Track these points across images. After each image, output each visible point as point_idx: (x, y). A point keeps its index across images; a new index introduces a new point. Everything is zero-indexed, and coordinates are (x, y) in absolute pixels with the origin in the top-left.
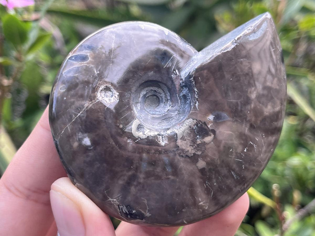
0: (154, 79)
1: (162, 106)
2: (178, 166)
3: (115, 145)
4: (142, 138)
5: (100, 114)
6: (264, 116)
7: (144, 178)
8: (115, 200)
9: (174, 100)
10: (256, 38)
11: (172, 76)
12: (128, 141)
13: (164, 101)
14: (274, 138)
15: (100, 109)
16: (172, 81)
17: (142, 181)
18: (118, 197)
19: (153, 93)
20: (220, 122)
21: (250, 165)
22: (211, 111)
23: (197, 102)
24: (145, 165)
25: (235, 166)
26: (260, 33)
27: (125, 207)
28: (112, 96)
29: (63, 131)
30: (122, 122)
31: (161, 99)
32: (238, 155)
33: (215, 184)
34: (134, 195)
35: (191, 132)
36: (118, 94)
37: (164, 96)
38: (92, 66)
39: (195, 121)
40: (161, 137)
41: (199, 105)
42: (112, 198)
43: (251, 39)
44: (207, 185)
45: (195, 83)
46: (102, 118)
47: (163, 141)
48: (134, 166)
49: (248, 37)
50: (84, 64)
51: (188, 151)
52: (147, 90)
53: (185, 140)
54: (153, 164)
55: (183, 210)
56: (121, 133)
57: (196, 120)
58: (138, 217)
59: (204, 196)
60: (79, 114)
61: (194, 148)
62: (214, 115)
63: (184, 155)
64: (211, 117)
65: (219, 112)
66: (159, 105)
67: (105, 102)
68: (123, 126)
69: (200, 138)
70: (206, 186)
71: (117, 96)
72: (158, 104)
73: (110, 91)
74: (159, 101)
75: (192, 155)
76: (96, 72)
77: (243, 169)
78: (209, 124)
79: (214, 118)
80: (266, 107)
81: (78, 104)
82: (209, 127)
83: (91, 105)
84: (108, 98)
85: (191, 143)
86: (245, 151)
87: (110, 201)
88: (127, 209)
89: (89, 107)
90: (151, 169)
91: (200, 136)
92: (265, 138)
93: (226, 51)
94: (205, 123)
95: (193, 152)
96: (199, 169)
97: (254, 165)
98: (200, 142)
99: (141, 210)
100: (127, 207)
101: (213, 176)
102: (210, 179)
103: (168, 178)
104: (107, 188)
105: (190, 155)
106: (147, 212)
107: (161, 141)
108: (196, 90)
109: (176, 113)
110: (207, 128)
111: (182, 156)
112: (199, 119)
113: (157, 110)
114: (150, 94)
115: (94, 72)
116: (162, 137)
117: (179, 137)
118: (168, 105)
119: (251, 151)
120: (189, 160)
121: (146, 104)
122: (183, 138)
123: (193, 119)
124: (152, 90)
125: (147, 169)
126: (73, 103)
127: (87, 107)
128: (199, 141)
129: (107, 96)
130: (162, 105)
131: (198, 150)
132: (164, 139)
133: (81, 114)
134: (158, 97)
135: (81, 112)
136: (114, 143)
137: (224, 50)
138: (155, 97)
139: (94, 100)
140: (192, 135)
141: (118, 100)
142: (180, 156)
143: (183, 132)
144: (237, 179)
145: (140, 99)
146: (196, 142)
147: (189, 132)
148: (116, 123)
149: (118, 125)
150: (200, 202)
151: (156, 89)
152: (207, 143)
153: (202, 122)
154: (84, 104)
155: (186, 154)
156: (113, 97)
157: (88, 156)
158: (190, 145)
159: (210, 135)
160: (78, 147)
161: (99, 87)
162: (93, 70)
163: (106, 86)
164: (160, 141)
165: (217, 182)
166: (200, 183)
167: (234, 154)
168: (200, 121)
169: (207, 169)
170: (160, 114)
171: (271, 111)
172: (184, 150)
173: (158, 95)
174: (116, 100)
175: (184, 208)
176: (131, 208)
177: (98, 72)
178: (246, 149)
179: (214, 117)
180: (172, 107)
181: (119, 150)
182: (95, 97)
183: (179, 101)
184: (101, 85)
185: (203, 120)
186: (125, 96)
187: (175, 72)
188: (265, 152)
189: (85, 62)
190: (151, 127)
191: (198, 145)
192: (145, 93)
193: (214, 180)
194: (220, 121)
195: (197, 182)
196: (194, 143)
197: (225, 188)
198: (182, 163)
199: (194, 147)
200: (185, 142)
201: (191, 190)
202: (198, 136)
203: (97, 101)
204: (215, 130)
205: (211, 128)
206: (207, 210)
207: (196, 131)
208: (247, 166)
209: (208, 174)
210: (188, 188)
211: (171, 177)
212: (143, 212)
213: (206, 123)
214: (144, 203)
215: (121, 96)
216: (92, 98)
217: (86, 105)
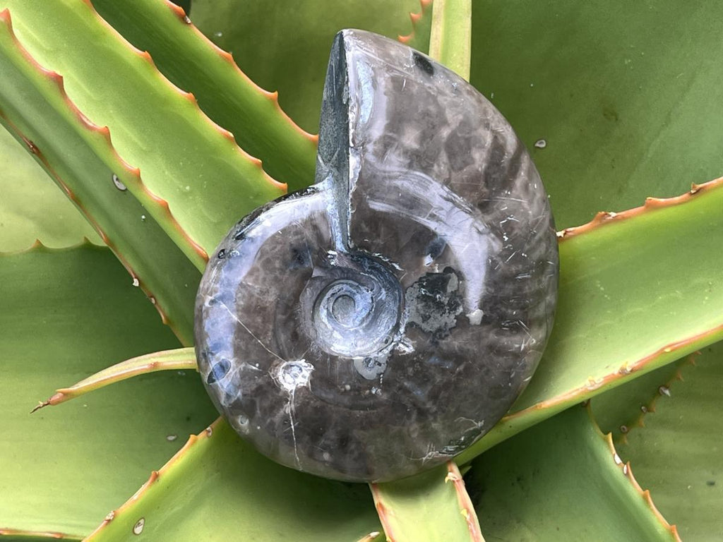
0: (319, 292)
1: (360, 298)
2: (454, 350)
3: (366, 412)
4: (383, 372)
5: (312, 402)
6: (483, 173)
7: (434, 403)
8: (430, 454)
9: (364, 282)
10: (370, 107)
11: (332, 263)
12: (374, 392)
13: (355, 291)
14: (522, 174)
15: (306, 398)
16: (340, 268)
17: (435, 409)
18: (430, 448)
19: (333, 299)
20: (444, 251)
21: (529, 242)
22: (421, 255)
23: (394, 264)
24: (419, 392)
25: (513, 269)
26: (367, 92)
27: (448, 447)
28: (301, 369)
29: (298, 458)
30: (344, 382)
31: (348, 294)
32: (504, 253)
33: (514, 313)
34: (444, 429)
35: (425, 301)
36: (304, 360)
37: (348, 286)
38: (243, 365)
39: (416, 285)
40: (401, 345)
41: (399, 265)
42: (425, 456)
43: (367, 118)
44: (507, 325)
45: (367, 250)
46: (318, 404)
47: (408, 347)
48: (409, 405)
49: (361, 120)
50: (231, 373)
51: (446, 323)
52: (324, 307)
53: (430, 317)
54: (427, 381)
55: (512, 376)
56: (357, 393)
57: (416, 282)
58: (473, 437)
59: (517, 338)
60: (293, 427)
61: (449, 313)
62: (428, 254)
63: (446, 333)
64: (428, 260)
65: (431, 244)
66: (354, 302)
67: (302, 385)
68: (350, 384)
69: (442, 296)
70: (507, 327)
71: (306, 364)
72: (352, 302)
73: (293, 366)
74: (350, 297)
75: (455, 321)
76: (254, 368)
77: (528, 256)
78: (433, 270)
79: (431, 256)
80: (473, 161)
81: (277, 419)
82: (437, 271)
83: (293, 406)
84: (300, 376)
85: (439, 312)
86: (506, 239)
87: (426, 460)
88: (453, 445)
89: (293, 409)
90: (430, 388)
91: (439, 293)
92: (514, 192)
93: (358, 174)
94: (429, 274)
95: (452, 317)
96: (479, 323)
97: (535, 235)
98: (448, 299)
99: (468, 430)
100: (450, 444)
101: (503, 309)
102: (503, 317)
103: (460, 373)
104: (408, 454)
105: (454, 325)
106: (476, 424)
107: (406, 349)
108: (377, 255)
109: (384, 292)
110: (437, 276)
111: (447, 336)
112: (416, 279)
113: (359, 309)
114: (331, 304)
115: (252, 370)
116: (403, 343)
117: (418, 321)
118: (365, 291)
119: (513, 229)
120: (457, 330)
121: (340, 320)
122: (426, 318)
123: (412, 286)
124: (328, 299)
125: (427, 392)
126: (272, 423)
127: (291, 411)
128: (445, 300)
129: (296, 376)
130: (358, 297)
131: (455, 309)
132: (405, 343)
133: (294, 424)
134: (343, 295)
135: (292, 424)
136: (362, 412)
137: (355, 177)
138: (340, 299)
139: (289, 397)
140: (431, 304)
141: (312, 367)
142: (443, 339)
143: (417, 310)
144: (532, 274)
145: (330, 327)
146: (443, 303)
147: (423, 304)
148: (339, 391)
149: (343, 389)
150: (520, 347)
151: (331, 292)
152: (455, 291)
153: (424, 277)
154: (285, 412)
155: (448, 329)
156: (303, 368)
157: (352, 452)
158: (441, 315)
159: (450, 278)
160: (331, 455)
161: (278, 378)
162: (248, 369)
163: (283, 368)
164: (404, 351)
165: (513, 309)
166: (497, 334)
167: (498, 259)
168: (421, 278)
169: (489, 313)
170: (369, 313)
171: (485, 155)
172: (440, 327)
173: (341, 293)
174: (309, 368)
175: (510, 374)
176: (456, 440)
177: (257, 365)
178: (504, 237)
179: (429, 256)
180: (371, 290)
181: (375, 411)
182: (286, 394)
183: (371, 276)
184: (276, 374)
185: (423, 274)
186: (312, 353)
187: (329, 256)
188: (531, 202)
189: (231, 370)
190: (377, 343)
191: (449, 304)
192: (325, 311)
193: (510, 311)
194: (442, 251)
195: (492, 337)
196: (443, 307)
197: (531, 300)
198: (454, 342)
199: (447, 311)
200: (432, 318)
201: (497, 351)
202: (438, 296)
203: (293, 394)
204: (448, 266)
205: (441, 271)
206: (537, 342)
207: (428, 294)
208: (527, 247)
209: (494, 315)
210: (491, 354)
211: (461, 368)
212: (472, 429)
213: (430, 272)
214: (462, 422)
215: (309, 359)
216: (284, 398)
217: (288, 411)
